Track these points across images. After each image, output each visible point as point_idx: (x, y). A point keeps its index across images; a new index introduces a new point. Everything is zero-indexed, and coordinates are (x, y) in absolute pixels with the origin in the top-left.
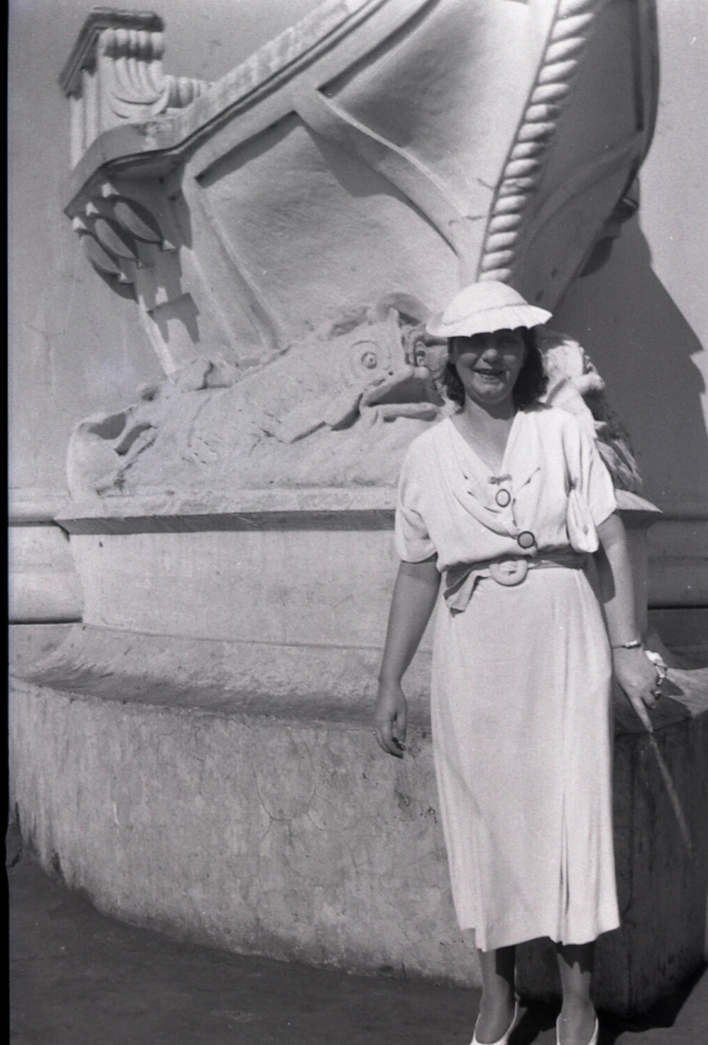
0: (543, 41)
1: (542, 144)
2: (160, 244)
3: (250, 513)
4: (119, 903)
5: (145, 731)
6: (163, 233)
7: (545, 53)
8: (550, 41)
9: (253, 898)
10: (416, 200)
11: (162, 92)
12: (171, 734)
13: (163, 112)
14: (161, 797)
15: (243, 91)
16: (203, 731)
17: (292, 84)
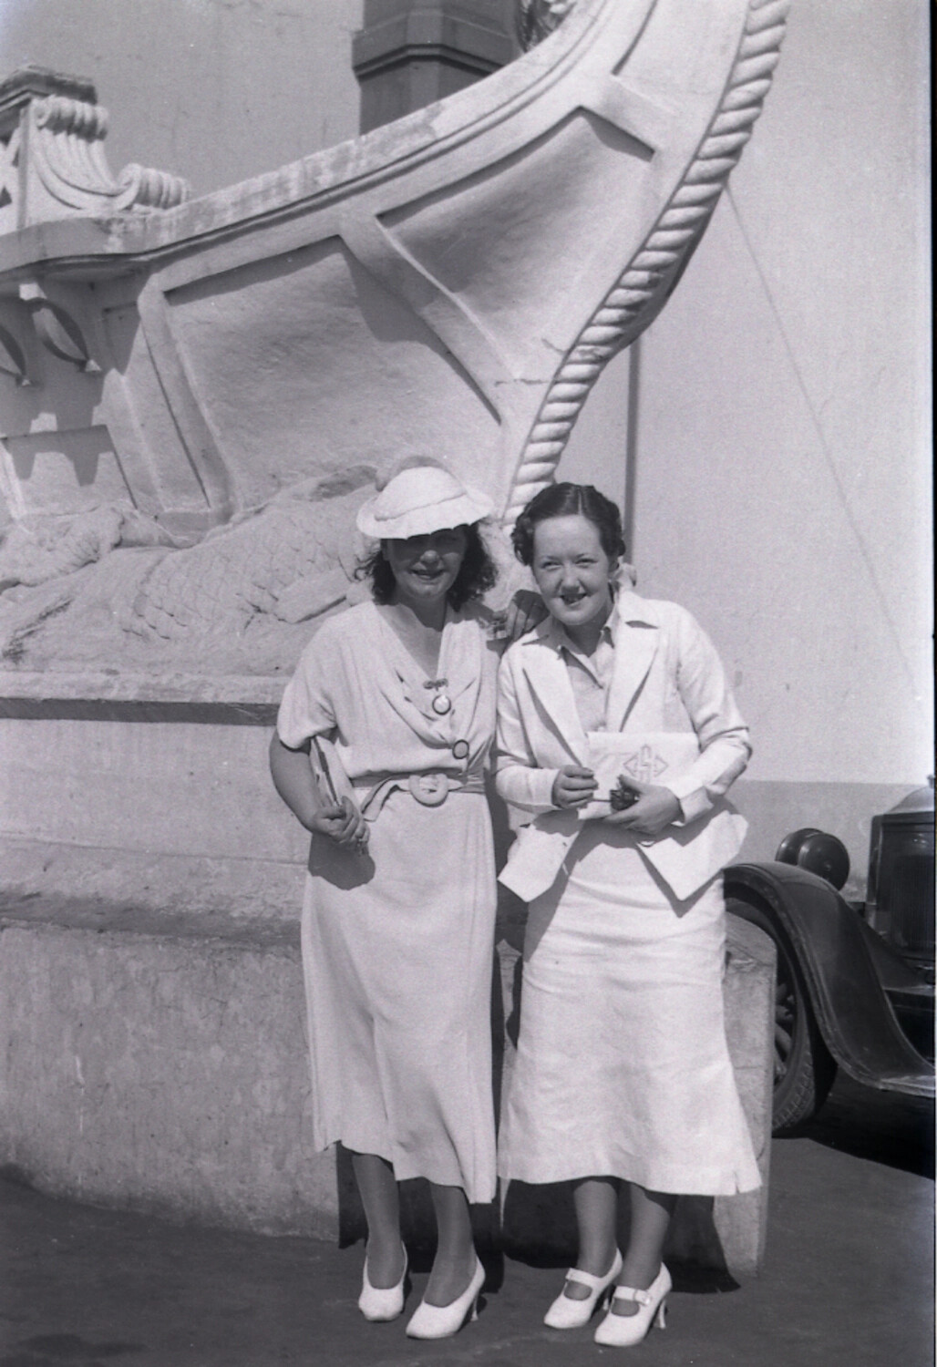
0: (662, 205)
1: (633, 313)
2: (82, 364)
3: (256, 705)
4: (79, 1181)
5: (134, 967)
6: (90, 349)
7: (661, 217)
8: (670, 205)
9: (289, 1166)
10: (456, 351)
11: (129, 184)
12: (177, 970)
13: (129, 208)
14: (156, 1047)
15: (275, 202)
16: (226, 967)
17: (344, 204)
